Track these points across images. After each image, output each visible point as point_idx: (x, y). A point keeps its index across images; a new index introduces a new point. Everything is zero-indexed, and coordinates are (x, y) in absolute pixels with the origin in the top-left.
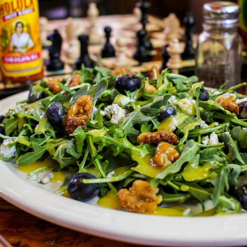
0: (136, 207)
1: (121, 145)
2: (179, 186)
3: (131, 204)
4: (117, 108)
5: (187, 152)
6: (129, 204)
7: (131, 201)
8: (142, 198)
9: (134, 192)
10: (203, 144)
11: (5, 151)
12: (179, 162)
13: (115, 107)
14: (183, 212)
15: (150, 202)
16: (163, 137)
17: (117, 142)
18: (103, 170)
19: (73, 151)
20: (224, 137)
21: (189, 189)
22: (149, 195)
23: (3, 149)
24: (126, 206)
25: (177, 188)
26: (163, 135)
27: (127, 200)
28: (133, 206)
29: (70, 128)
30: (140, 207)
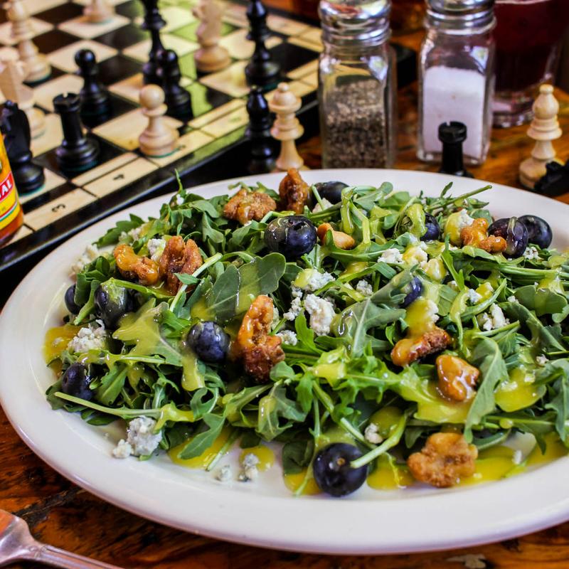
0: (446, 476)
1: (383, 384)
2: (497, 423)
3: (437, 474)
4: (316, 302)
5: (492, 365)
6: (434, 476)
7: (435, 471)
8: (449, 459)
9: (435, 454)
10: (486, 330)
11: (147, 442)
12: (487, 385)
13: (313, 301)
14: (513, 460)
15: (463, 462)
16: (434, 344)
17: (377, 380)
18: (352, 425)
19: (294, 413)
20: (514, 310)
21: (515, 423)
22: (461, 451)
23: (141, 439)
24: (430, 480)
25: (495, 426)
26: (434, 340)
27: (429, 472)
28: (441, 477)
29: (256, 367)
30: (453, 474)
